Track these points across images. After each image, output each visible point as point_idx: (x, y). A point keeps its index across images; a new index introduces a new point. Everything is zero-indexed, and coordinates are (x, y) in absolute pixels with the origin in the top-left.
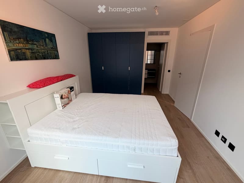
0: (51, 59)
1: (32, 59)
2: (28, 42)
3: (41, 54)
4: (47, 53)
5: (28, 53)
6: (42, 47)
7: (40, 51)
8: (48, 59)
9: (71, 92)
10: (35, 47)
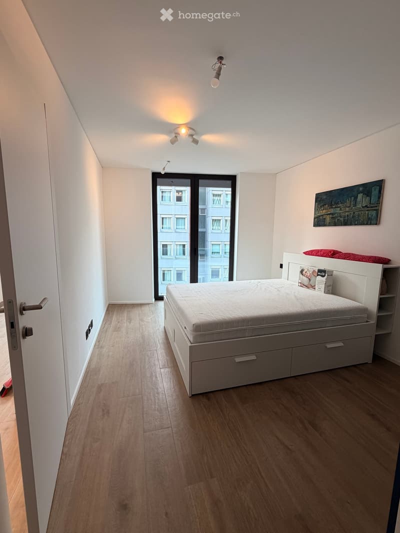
0: (355, 225)
1: (330, 225)
2: (331, 206)
3: (342, 219)
4: (353, 217)
5: (328, 219)
6: (347, 209)
7: (343, 214)
8: (351, 225)
9: (318, 275)
10: (338, 210)
